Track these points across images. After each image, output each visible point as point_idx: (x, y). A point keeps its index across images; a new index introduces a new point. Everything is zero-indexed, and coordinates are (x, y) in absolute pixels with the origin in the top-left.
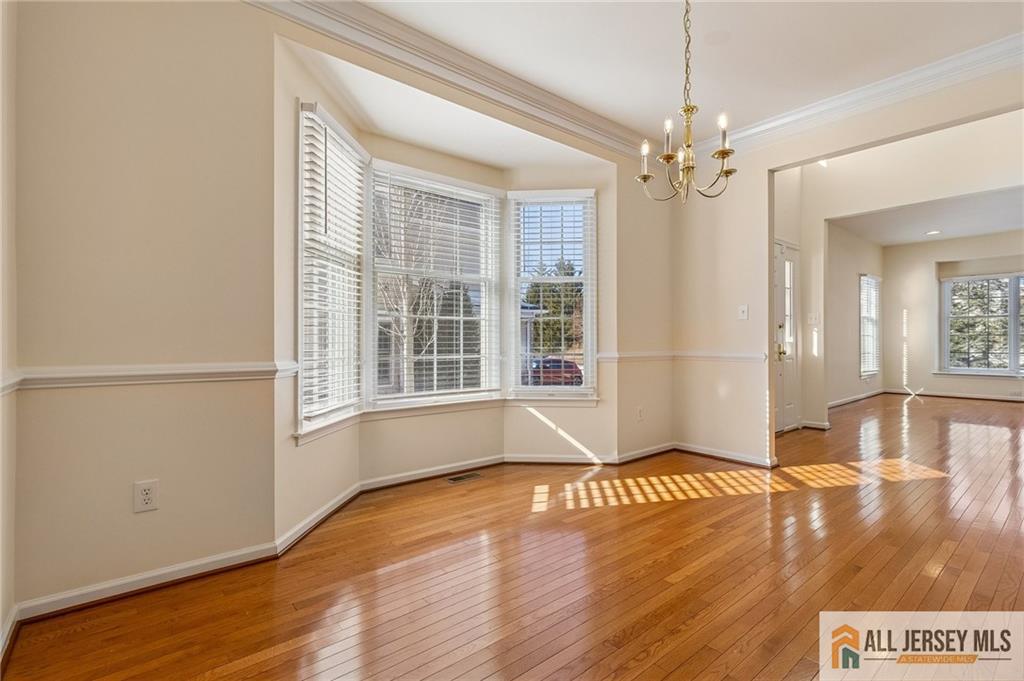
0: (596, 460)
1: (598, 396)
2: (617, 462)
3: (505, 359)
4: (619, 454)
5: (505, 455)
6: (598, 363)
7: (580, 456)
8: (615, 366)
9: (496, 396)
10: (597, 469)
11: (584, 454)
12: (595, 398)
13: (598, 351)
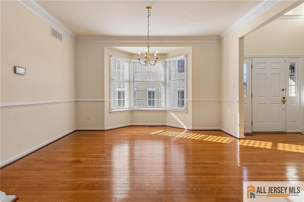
0: (186, 128)
1: (187, 111)
2: (191, 129)
3: (166, 100)
4: (192, 127)
5: (167, 124)
6: (187, 102)
7: (182, 126)
8: (191, 103)
9: (164, 109)
10: (186, 130)
11: (183, 126)
12: (186, 111)
13: (187, 99)
